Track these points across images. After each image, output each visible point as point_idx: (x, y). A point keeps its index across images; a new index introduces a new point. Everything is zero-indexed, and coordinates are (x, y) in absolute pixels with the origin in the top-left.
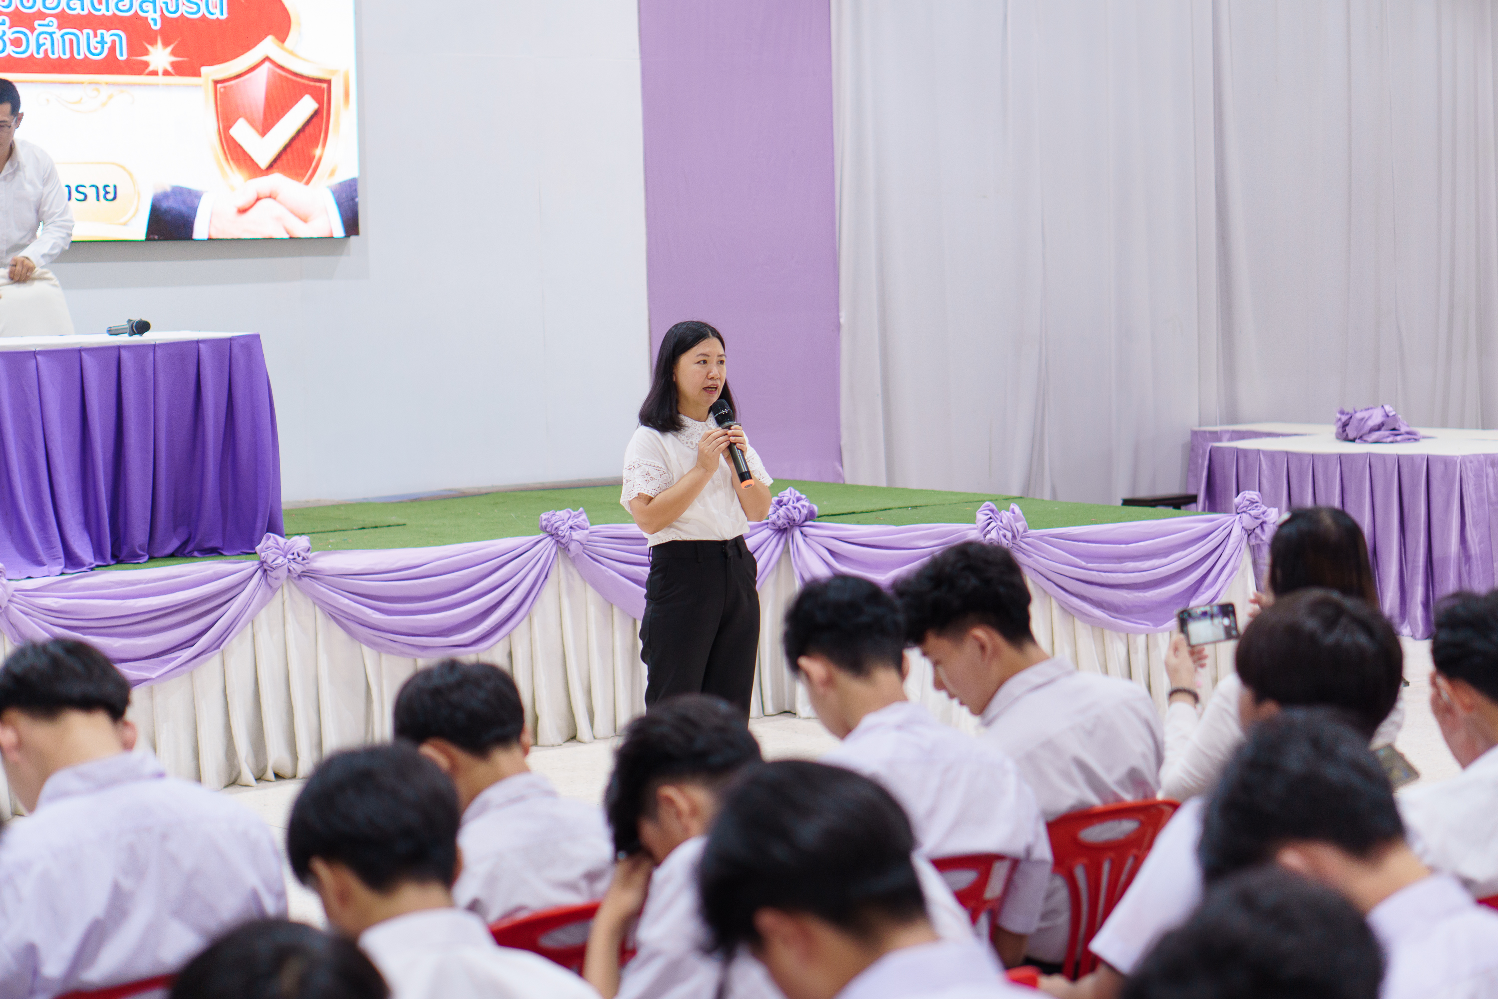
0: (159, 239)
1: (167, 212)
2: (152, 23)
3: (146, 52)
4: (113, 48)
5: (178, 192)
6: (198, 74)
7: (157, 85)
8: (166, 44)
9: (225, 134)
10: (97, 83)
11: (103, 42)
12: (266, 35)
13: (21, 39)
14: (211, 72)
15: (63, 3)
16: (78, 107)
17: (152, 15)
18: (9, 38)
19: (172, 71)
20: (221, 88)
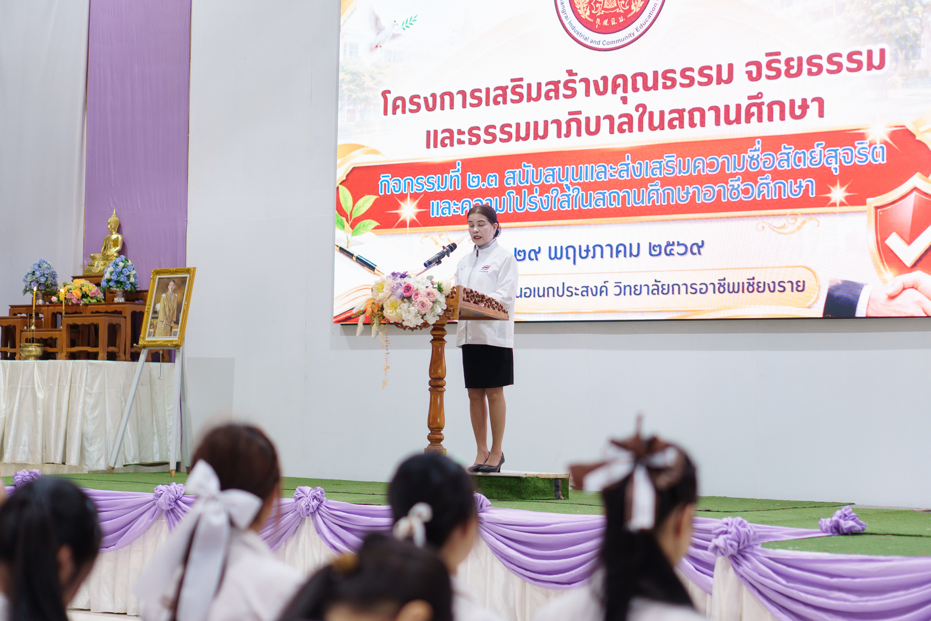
0: (831, 318)
1: (838, 298)
2: (834, 171)
3: (829, 191)
4: (807, 190)
5: (847, 285)
6: (864, 203)
7: (835, 213)
8: (842, 185)
9: (881, 244)
10: (796, 214)
11: (800, 187)
12: (915, 172)
13: (748, 188)
14: (873, 202)
15: (776, 163)
16: (782, 231)
17: (834, 166)
18: (741, 189)
19: (846, 203)
20: (880, 212)
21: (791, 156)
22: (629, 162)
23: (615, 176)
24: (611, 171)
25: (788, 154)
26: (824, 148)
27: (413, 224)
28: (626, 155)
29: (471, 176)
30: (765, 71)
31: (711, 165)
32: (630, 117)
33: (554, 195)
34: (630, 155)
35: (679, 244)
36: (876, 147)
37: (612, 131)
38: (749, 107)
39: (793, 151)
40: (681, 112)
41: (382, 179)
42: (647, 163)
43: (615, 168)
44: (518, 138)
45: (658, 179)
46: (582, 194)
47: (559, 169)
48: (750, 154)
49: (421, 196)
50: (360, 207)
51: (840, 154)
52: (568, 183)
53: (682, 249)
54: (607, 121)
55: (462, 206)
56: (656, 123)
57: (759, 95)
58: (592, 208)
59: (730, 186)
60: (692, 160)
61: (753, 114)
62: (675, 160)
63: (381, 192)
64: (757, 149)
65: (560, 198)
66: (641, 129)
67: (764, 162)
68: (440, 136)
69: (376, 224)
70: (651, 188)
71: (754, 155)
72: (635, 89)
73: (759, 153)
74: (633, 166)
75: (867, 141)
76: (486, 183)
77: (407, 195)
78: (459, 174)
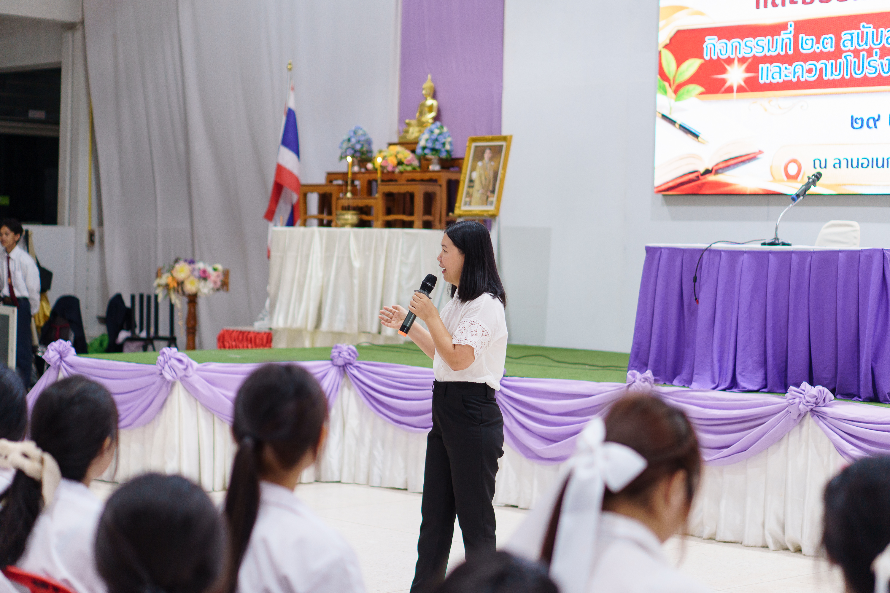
27: (741, 89)
29: (805, 38)
41: (708, 42)
49: (750, 60)
50: (684, 71)
55: (795, 70)
63: (707, 56)
69: (700, 89)
76: (820, 46)
77: (733, 59)
78: (791, 36)
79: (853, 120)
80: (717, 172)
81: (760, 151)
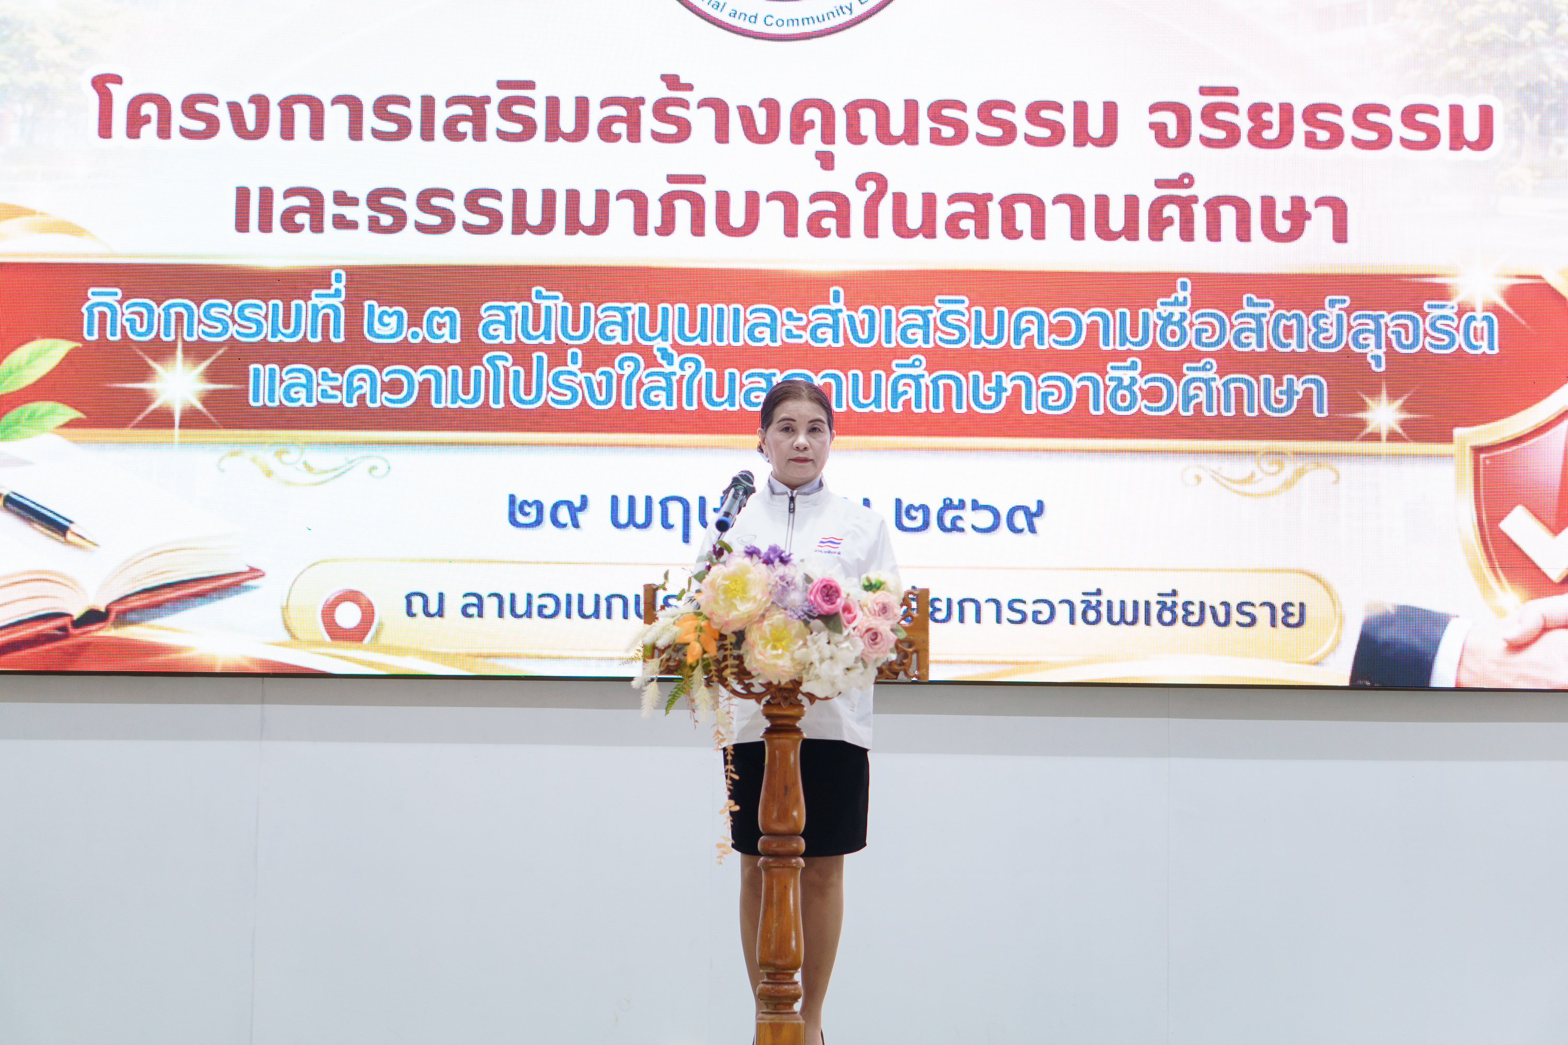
0: (1371, 688)
1: (1387, 644)
2: (1373, 362)
3: (1363, 407)
4: (1306, 401)
5: (1407, 615)
6: (1449, 439)
7: (1378, 456)
8: (1393, 396)
9: (1490, 530)
10: (1280, 453)
11: (1290, 392)
13: (1159, 388)
14: (1469, 436)
15: (1229, 337)
16: (1247, 488)
17: (1373, 351)
18: (1140, 389)
19: (1404, 435)
20: (1485, 459)
21: (1268, 323)
22: (840, 305)
23: (800, 337)
24: (790, 325)
25: (1258, 318)
26: (1349, 311)
27: (191, 420)
28: (832, 290)
29: (378, 310)
30: (1198, 127)
31: (1061, 329)
32: (842, 202)
33: (627, 372)
34: (841, 290)
35: (976, 506)
36: (1473, 318)
37: (791, 229)
38: (1158, 205)
39: (1272, 313)
40: (980, 201)
41: (94, 299)
42: (888, 312)
43: (800, 319)
44: (520, 226)
45: (918, 350)
46: (709, 375)
47: (642, 310)
48: (1164, 311)
49: (220, 352)
50: (19, 368)
51: (1387, 327)
52: (667, 345)
53: (986, 519)
54: (778, 207)
55: (350, 383)
56: (914, 219)
57: (1185, 180)
58: (737, 408)
59: (1111, 379)
60: (1011, 314)
61: (1170, 221)
62: (966, 312)
63: (90, 333)
64: (1181, 299)
65: (645, 381)
66: (871, 230)
67: (1199, 333)
68: (280, 205)
69: (72, 414)
70: (900, 371)
71: (1171, 314)
72: (856, 137)
73: (1185, 309)
74: (851, 318)
75: (1453, 303)
76: (423, 333)
77: (173, 345)
78: (336, 302)
79: (516, 507)
80: (122, 619)
81: (252, 570)
